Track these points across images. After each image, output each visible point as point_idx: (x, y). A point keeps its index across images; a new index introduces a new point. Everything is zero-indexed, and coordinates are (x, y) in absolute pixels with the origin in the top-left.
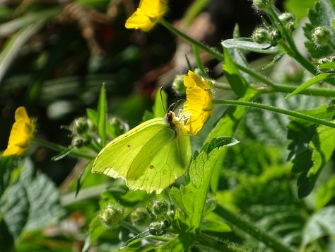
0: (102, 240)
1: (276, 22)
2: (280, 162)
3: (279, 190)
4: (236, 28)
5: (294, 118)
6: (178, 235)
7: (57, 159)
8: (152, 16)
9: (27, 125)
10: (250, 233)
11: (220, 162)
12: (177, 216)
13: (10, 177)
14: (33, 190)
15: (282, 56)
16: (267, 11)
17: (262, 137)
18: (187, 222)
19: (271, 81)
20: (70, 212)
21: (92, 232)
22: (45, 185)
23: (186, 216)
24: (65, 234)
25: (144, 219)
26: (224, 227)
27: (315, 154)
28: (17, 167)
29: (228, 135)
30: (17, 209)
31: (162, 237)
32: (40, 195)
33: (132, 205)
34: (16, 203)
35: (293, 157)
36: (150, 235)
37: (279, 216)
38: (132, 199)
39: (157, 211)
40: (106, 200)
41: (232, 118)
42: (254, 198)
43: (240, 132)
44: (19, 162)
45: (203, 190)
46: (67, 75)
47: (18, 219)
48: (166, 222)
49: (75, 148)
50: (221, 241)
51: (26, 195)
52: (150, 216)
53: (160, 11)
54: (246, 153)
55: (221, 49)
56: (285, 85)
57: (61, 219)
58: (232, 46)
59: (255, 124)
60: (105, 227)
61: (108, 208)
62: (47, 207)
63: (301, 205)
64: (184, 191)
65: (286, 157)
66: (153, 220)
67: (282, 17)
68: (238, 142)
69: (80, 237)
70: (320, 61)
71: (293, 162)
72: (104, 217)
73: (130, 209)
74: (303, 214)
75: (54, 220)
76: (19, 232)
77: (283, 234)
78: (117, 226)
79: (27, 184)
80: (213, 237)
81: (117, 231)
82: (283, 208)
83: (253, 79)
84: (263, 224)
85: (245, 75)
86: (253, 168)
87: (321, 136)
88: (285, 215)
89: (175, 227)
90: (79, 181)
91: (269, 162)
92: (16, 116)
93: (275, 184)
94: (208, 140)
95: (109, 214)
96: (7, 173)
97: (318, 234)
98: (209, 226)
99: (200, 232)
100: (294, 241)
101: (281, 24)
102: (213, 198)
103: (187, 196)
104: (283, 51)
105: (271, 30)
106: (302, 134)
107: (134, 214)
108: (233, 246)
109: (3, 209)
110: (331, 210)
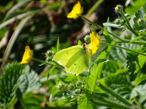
0: (56, 96)
1: (123, 17)
2: (122, 68)
3: (122, 79)
4: (108, 18)
5: (129, 52)
6: (85, 94)
7: (41, 65)
8: (77, 13)
9: (29, 52)
10: (112, 94)
11: (102, 68)
12: (85, 87)
13: (22, 72)
14: (29, 77)
15: (125, 29)
16: (120, 12)
17: (116, 59)
18: (89, 90)
19: (121, 38)
20: (43, 85)
21: (53, 92)
22: (34, 75)
23: (89, 87)
24: (41, 93)
25: (72, 88)
26: (103, 92)
27: (137, 65)
28: (24, 68)
29: (105, 58)
30: (24, 84)
31: (79, 95)
32: (32, 79)
33: (68, 83)
34: (23, 81)
35: (129, 67)
36: (75, 94)
37: (122, 88)
38: (68, 81)
39: (78, 85)
40: (58, 81)
41: (106, 52)
42: (112, 81)
43: (108, 57)
44: (25, 66)
45: (95, 78)
47: (24, 87)
48: (81, 89)
49: (47, 61)
50: (101, 97)
51: (27, 78)
52: (75, 87)
53: (80, 12)
54: (110, 64)
55: (103, 26)
56: (126, 40)
57: (40, 87)
58: (107, 25)
59: (113, 54)
60: (58, 91)
61: (59, 84)
62: (35, 83)
63: (129, 84)
64: (88, 78)
65: (126, 67)
67: (126, 15)
68: (108, 60)
69: (47, 94)
70: (140, 31)
71: (129, 68)
72: (58, 87)
73: (68, 84)
74: (130, 87)
75: (37, 88)
76: (24, 92)
77: (123, 94)
78: (63, 90)
79: (27, 74)
80: (99, 95)
81: (62, 92)
82: (123, 85)
83: (114, 37)
84: (116, 91)
85: (111, 36)
86: (113, 70)
87: (139, 59)
88: (124, 87)
89: (84, 91)
90: (48, 74)
91: (118, 68)
92: (25, 49)
93: (121, 76)
94: (97, 59)
95: (60, 86)
96: (21, 70)
97: (136, 95)
98: (97, 91)
99: (94, 93)
100: (127, 97)
101: (125, 18)
102: (98, 81)
103: (89, 80)
104: (126, 27)
105: (121, 20)
106: (132, 58)
107: (69, 86)
108: (106, 99)
109: (19, 83)
110: (141, 86)
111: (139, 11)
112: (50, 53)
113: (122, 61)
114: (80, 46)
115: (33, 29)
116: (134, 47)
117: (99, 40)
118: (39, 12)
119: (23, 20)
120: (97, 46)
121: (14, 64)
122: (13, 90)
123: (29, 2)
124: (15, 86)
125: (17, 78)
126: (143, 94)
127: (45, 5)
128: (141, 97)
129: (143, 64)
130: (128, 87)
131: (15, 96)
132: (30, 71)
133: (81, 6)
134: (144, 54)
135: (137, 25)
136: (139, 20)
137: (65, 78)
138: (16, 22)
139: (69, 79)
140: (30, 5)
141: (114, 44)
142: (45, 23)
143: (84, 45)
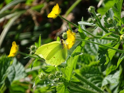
0: (38, 84)
1: (95, 16)
2: (95, 60)
3: (95, 69)
4: (83, 18)
5: (100, 46)
6: (63, 83)
7: (25, 58)
8: (56, 14)
9: (16, 47)
10: (86, 83)
11: (77, 60)
12: (63, 77)
13: (10, 63)
14: (16, 68)
15: (97, 27)
16: (92, 13)
17: (89, 52)
18: (66, 79)
19: (93, 35)
20: (28, 75)
21: (36, 81)
23: (66, 77)
24: (26, 82)
25: (52, 77)
26: (78, 80)
27: (107, 58)
28: (12, 60)
29: (80, 52)
30: (11, 74)
31: (58, 83)
32: (19, 69)
33: (49, 73)
34: (11, 72)
35: (100, 59)
36: (55, 83)
37: (94, 77)
38: (49, 71)
39: (57, 75)
40: (40, 71)
41: (81, 46)
42: (86, 71)
43: (83, 51)
44: (13, 59)
45: (71, 69)
46: (27, 32)
47: (12, 77)
48: (59, 78)
49: (31, 55)
50: (77, 85)
51: (14, 69)
52: (54, 76)
53: (59, 12)
54: (84, 57)
55: (78, 25)
56: (98, 36)
57: (26, 77)
58: (81, 24)
59: (87, 48)
60: (40, 79)
61: (41, 74)
62: (21, 73)
63: (101, 74)
64: (66, 69)
65: (97, 59)
66: (55, 78)
67: (97, 15)
69: (31, 83)
70: (109, 29)
72: (40, 76)
73: (48, 74)
74: (102, 77)
75: (23, 77)
76: (12, 81)
77: (96, 83)
78: (44, 79)
79: (15, 65)
80: (74, 84)
81: (43, 81)
82: (96, 75)
83: (88, 34)
84: (89, 79)
85: (85, 33)
86: (87, 62)
87: (109, 52)
88: (96, 77)
89: (62, 80)
90: (32, 65)
91: (91, 60)
92: (13, 44)
93: (93, 67)
94: (73, 53)
95: (41, 76)
96: (9, 62)
97: (107, 83)
98: (73, 80)
99: (70, 82)
100: (99, 85)
101: (97, 17)
102: (74, 71)
103: (66, 70)
104: (97, 25)
105: (94, 19)
106: (103, 52)
107: (49, 76)
108: (81, 87)
109: (7, 73)
110: (111, 75)
111: (108, 11)
112: (33, 47)
113: (95, 54)
114: (58, 42)
115: (19, 27)
116: (105, 42)
117: (74, 36)
118: (25, 13)
119: (11, 19)
120: (73, 42)
121: (3, 57)
122: (2, 79)
123: (16, 4)
124: (4, 75)
125: (5, 69)
126: (113, 82)
127: (30, 7)
128: (111, 85)
129: (112, 57)
130: (100, 76)
131: (4, 84)
132: (17, 63)
133: (60, 7)
134: (113, 48)
135: (107, 23)
136: (109, 19)
137: (46, 69)
138: (5, 21)
139: (49, 70)
140: (17, 7)
141: (87, 40)
142: (30, 22)
143: (62, 41)
